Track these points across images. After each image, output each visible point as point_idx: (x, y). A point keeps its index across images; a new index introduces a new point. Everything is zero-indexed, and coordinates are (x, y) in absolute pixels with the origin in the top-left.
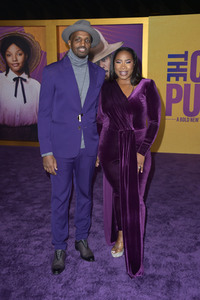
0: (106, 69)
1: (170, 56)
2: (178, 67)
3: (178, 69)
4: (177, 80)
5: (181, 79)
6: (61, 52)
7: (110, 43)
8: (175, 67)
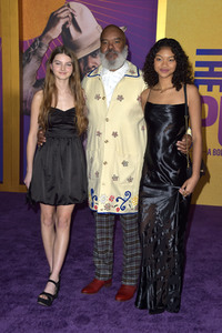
1: (200, 52)
2: (212, 69)
3: (211, 73)
4: (210, 89)
5: (216, 88)
6: (26, 39)
8: (206, 69)
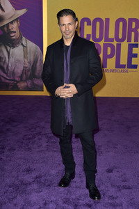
0: (14, 30)
7: (17, 9)
